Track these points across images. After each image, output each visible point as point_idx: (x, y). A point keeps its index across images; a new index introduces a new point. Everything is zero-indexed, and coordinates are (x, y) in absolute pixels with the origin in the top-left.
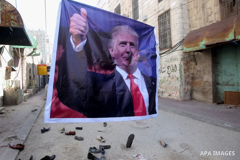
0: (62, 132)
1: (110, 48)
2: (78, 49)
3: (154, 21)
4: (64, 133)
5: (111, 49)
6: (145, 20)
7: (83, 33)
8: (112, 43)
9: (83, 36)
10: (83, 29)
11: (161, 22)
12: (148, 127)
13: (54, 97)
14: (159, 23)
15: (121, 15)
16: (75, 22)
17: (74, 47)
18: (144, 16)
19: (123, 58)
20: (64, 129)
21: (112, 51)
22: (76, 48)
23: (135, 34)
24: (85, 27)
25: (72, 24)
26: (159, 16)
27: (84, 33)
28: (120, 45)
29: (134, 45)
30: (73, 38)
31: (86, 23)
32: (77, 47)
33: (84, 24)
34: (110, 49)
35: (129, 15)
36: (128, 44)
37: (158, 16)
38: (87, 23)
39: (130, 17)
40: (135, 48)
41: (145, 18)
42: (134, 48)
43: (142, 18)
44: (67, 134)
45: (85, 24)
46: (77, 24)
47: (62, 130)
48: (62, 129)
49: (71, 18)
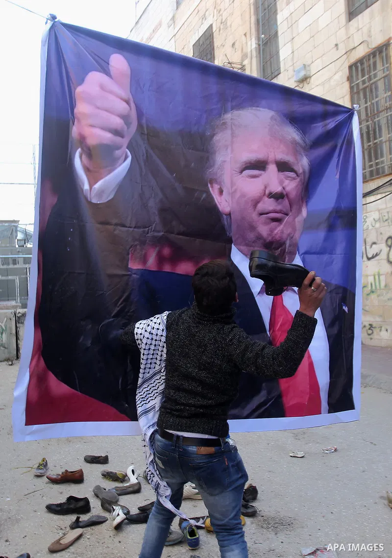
0: (39, 472)
1: (212, 182)
2: (101, 193)
3: (333, 83)
4: (45, 479)
5: (216, 187)
6: (305, 80)
7: (118, 139)
8: (216, 166)
9: (119, 147)
10: (117, 122)
11: (358, 84)
12: (336, 450)
13: (35, 355)
14: (351, 88)
15: (219, 62)
16: (90, 100)
17: (86, 187)
18: (299, 65)
19: (261, 214)
20: (44, 465)
21: (221, 192)
22: (93, 193)
23: (292, 133)
24: (125, 118)
25: (81, 108)
26: (350, 67)
27: (122, 136)
28: (241, 172)
29: (292, 170)
30: (84, 156)
31: (127, 102)
32: (97, 186)
33: (122, 107)
34: (212, 187)
35: (246, 62)
36: (272, 168)
37: (347, 65)
38: (133, 105)
39: (248, 72)
40: (298, 180)
41: (302, 74)
42: (294, 179)
43: (291, 72)
44: (54, 481)
45: (124, 105)
46: (98, 108)
47: (38, 468)
48: (40, 465)
49: (79, 90)
